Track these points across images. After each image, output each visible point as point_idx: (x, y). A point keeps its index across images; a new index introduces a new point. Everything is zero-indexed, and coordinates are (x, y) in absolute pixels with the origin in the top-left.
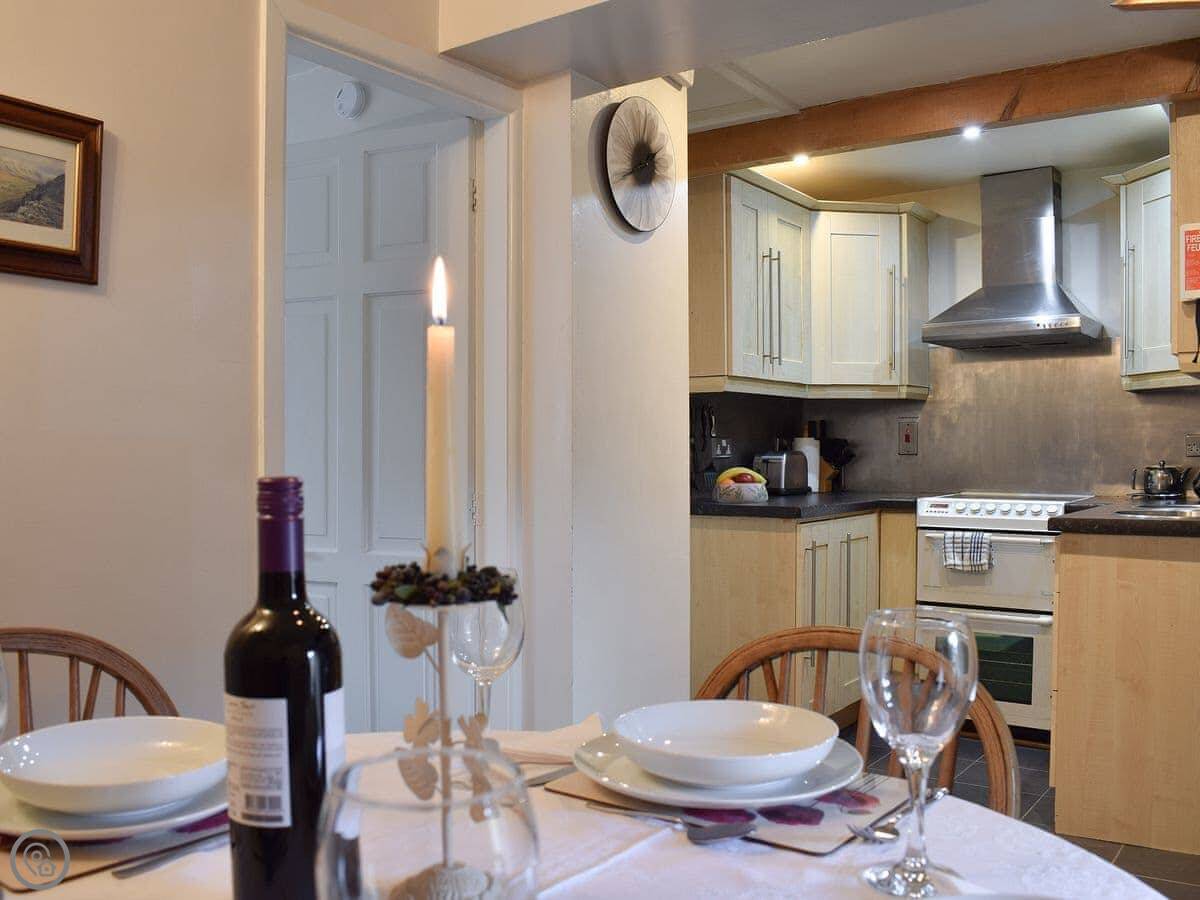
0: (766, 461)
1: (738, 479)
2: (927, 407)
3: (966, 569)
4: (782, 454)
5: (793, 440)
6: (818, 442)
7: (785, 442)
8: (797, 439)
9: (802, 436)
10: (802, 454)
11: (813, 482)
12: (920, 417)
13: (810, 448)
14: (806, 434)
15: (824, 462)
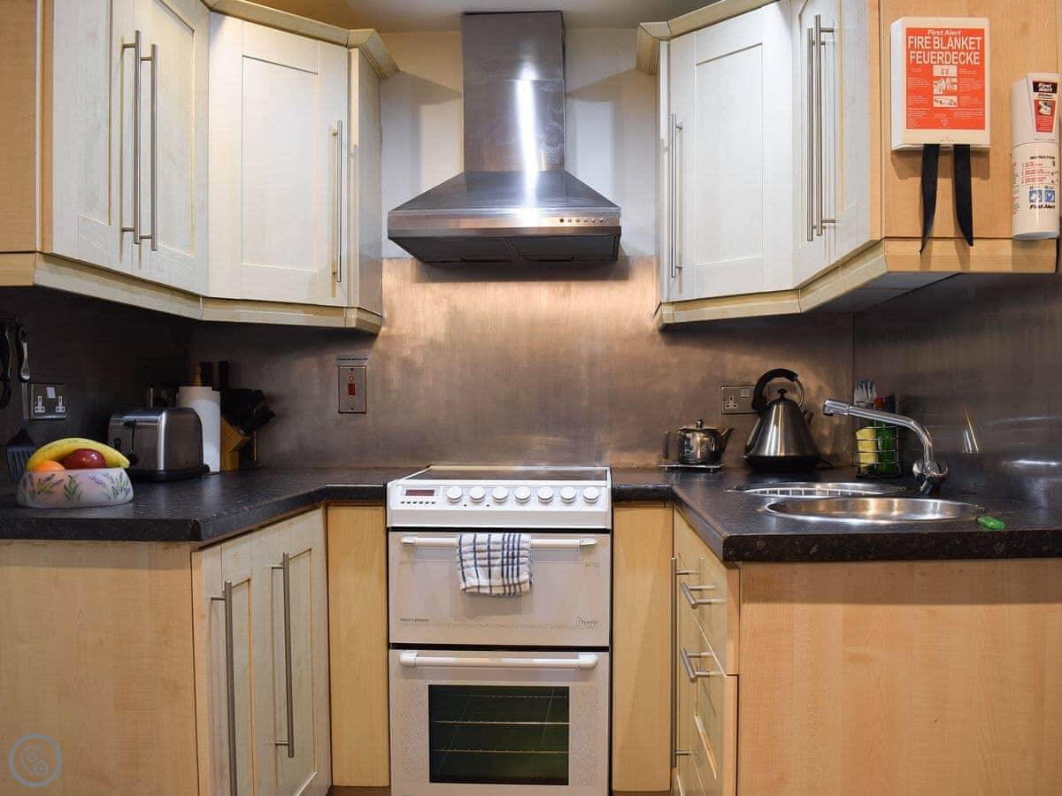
0: (129, 424)
1: (72, 461)
2: (379, 344)
3: (495, 591)
4: (159, 413)
5: (177, 391)
6: (217, 394)
7: (164, 394)
8: (182, 389)
9: (191, 384)
10: (192, 412)
11: (212, 457)
12: (370, 358)
13: (204, 404)
14: (198, 379)
15: (228, 426)
